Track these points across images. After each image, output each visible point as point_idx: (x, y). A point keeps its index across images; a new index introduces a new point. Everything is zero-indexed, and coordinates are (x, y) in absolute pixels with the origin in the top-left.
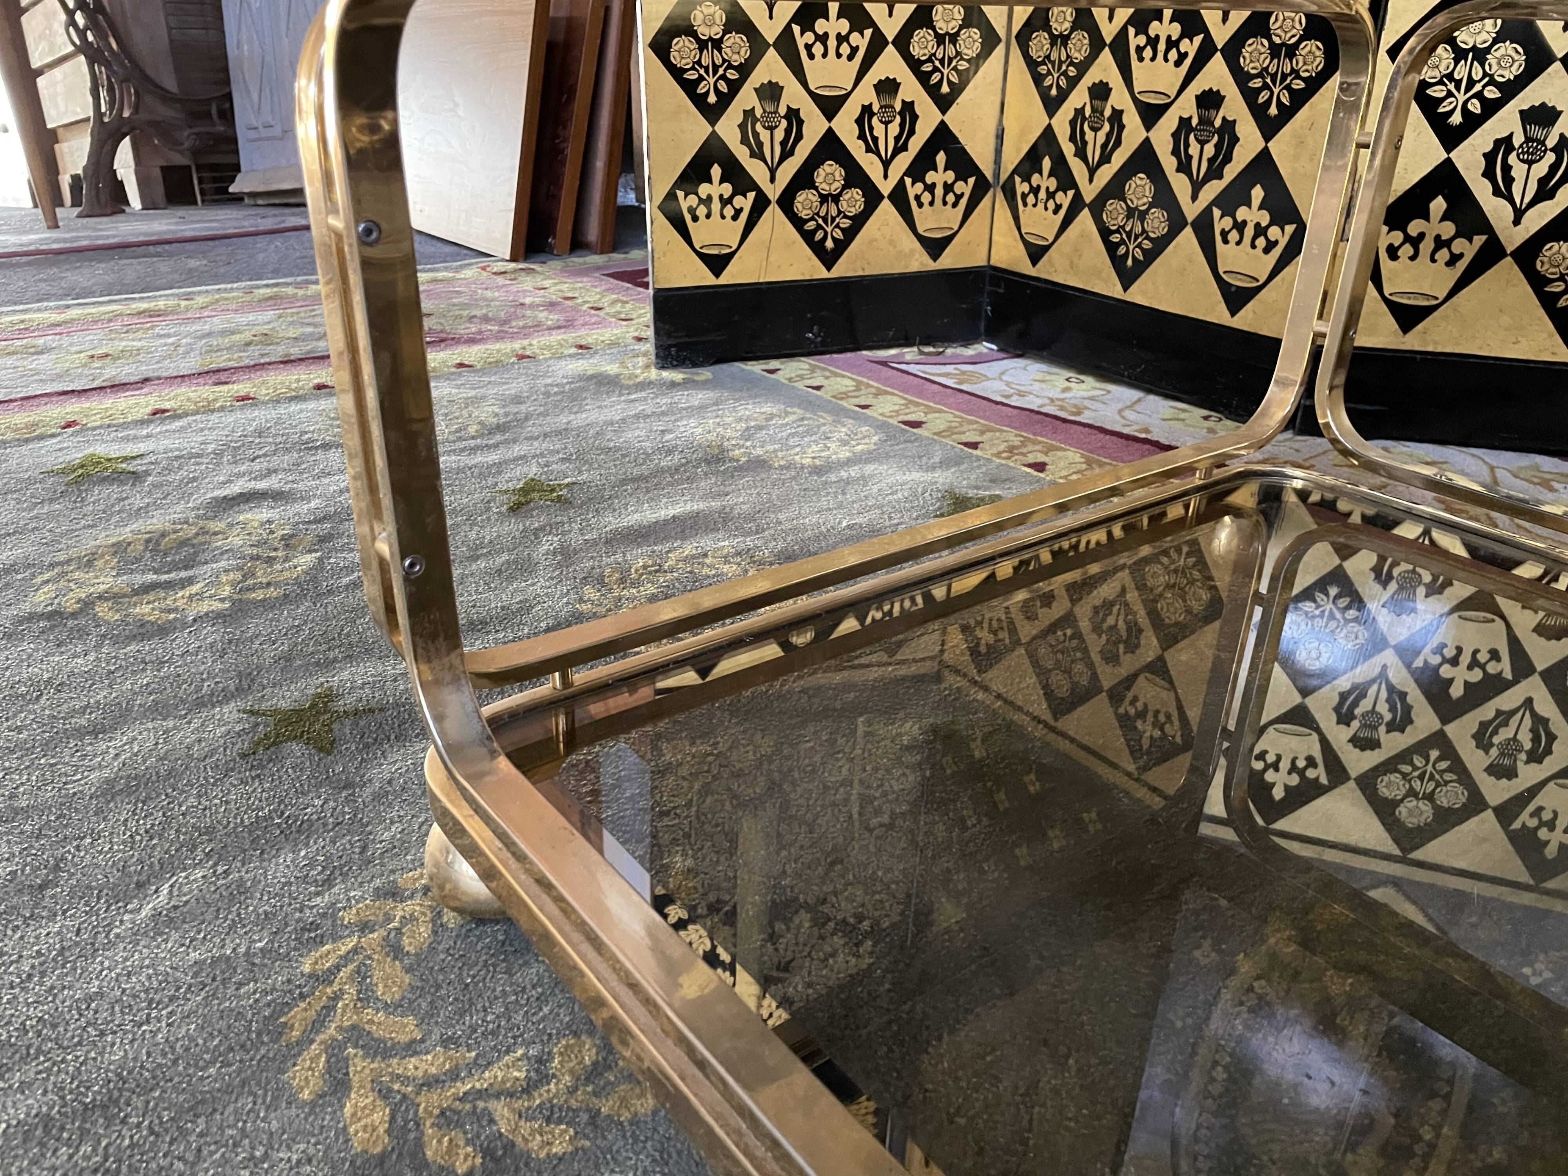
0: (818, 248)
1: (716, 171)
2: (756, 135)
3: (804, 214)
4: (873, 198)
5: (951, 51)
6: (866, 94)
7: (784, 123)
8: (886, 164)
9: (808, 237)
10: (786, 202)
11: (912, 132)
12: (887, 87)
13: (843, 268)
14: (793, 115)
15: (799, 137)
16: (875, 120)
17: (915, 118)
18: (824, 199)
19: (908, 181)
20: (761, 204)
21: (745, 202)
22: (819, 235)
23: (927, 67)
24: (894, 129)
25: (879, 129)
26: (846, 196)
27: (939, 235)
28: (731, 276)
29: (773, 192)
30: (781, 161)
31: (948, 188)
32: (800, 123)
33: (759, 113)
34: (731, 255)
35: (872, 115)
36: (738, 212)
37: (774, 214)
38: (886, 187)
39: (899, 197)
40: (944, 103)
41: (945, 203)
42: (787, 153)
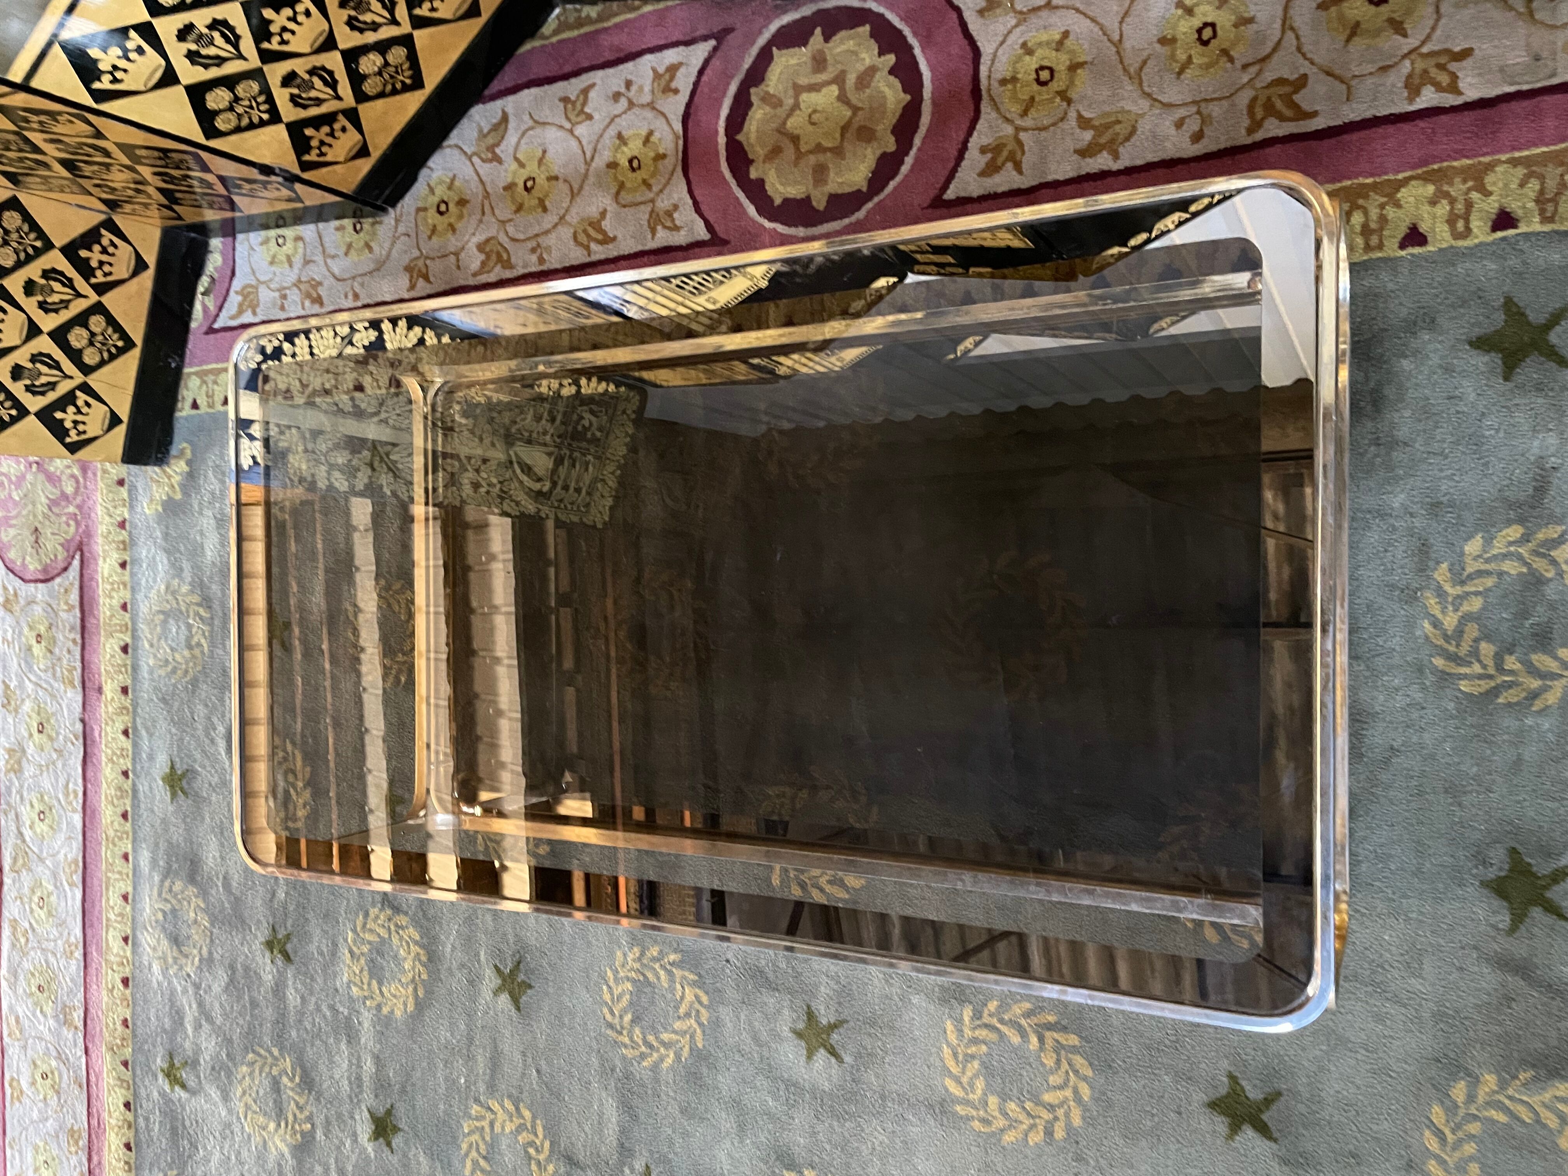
0: (121, 351)
1: (59, 415)
2: (43, 385)
3: (97, 359)
4: (99, 308)
5: (14, 236)
6: (30, 304)
7: (38, 365)
8: (79, 295)
9: (112, 357)
10: (87, 370)
11: (62, 274)
12: (30, 288)
13: (137, 335)
14: (34, 359)
15: (49, 356)
16: (49, 300)
17: (54, 270)
18: (91, 344)
19: (93, 281)
20: (85, 388)
21: (81, 397)
22: (113, 350)
23: (22, 256)
24: (57, 286)
25: (55, 298)
26: (93, 328)
27: (133, 262)
28: (124, 413)
29: (79, 378)
30: (62, 371)
31: (104, 251)
32: (41, 354)
33: (28, 382)
34: (112, 412)
35: (45, 302)
36: (88, 404)
37: (93, 381)
38: (94, 298)
39: (101, 289)
40: (49, 245)
41: (113, 255)
42: (57, 366)
